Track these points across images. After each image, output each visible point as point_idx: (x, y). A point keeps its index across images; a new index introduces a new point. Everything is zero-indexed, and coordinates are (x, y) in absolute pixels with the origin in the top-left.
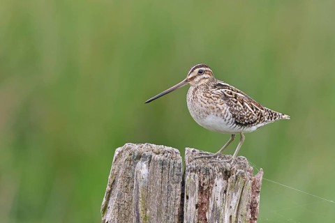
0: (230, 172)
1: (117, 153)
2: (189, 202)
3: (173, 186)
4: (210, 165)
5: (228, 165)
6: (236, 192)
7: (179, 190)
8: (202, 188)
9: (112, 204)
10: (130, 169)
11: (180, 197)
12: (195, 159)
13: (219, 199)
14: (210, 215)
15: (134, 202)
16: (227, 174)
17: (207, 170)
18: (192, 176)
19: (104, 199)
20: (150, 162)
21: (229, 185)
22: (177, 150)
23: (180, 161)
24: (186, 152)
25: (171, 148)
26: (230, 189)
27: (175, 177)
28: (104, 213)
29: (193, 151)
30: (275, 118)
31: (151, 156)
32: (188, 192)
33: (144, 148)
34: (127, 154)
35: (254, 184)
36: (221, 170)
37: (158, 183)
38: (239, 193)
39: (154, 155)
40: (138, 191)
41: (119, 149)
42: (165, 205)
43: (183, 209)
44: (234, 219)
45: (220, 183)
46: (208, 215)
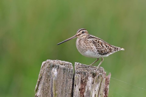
0: (95, 74)
1: (43, 64)
2: (76, 88)
3: (69, 80)
4: (86, 71)
5: (95, 71)
6: (98, 83)
7: (71, 82)
8: (82, 81)
9: (40, 88)
10: (49, 71)
11: (72, 85)
12: (79, 68)
13: (90, 86)
14: (86, 94)
15: (50, 87)
16: (94, 75)
17: (85, 73)
18: (78, 76)
19: (37, 85)
20: (58, 68)
21: (95, 80)
22: (71, 64)
23: (72, 68)
24: (75, 64)
25: (68, 62)
26: (95, 82)
27: (70, 76)
28: (36, 92)
29: (78, 64)
30: (117, 50)
31: (59, 66)
32: (75, 83)
33: (56, 62)
34: (48, 65)
35: (106, 80)
36: (91, 73)
37: (62, 78)
38: (99, 84)
39: (60, 65)
40: (52, 82)
41: (44, 62)
42: (65, 89)
43: (73, 91)
44: (97, 96)
45: (90, 79)
46: (85, 94)
